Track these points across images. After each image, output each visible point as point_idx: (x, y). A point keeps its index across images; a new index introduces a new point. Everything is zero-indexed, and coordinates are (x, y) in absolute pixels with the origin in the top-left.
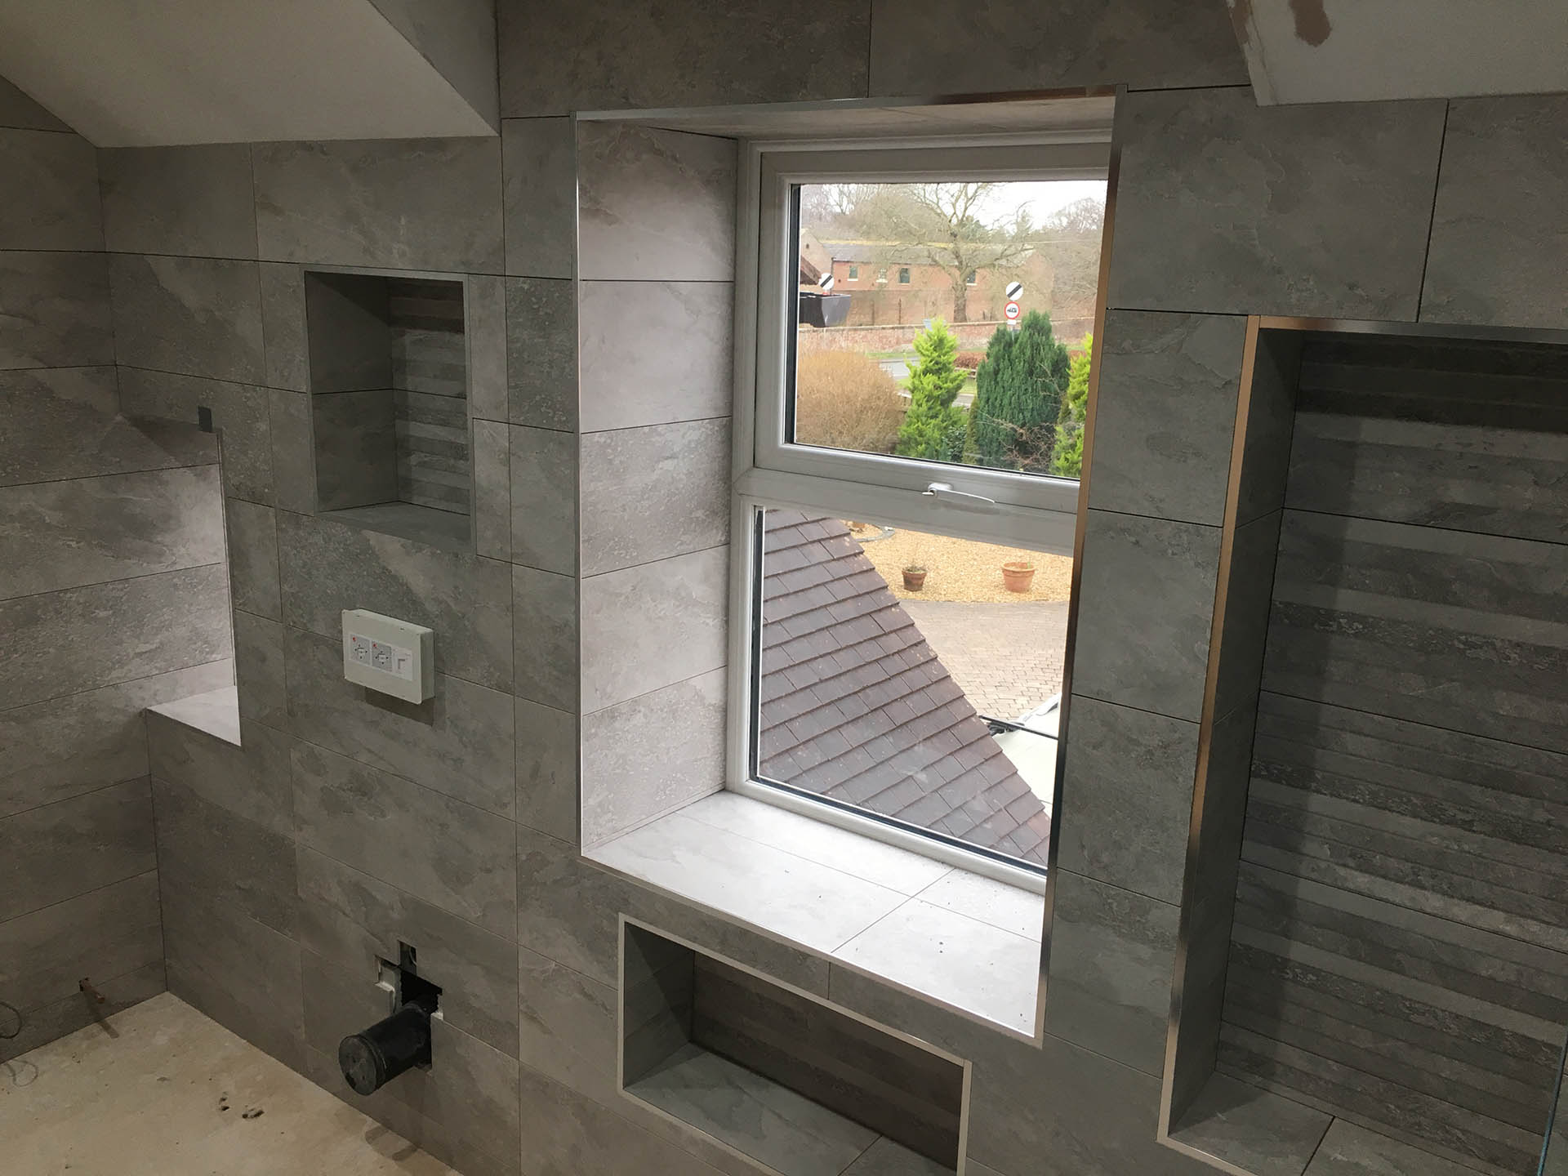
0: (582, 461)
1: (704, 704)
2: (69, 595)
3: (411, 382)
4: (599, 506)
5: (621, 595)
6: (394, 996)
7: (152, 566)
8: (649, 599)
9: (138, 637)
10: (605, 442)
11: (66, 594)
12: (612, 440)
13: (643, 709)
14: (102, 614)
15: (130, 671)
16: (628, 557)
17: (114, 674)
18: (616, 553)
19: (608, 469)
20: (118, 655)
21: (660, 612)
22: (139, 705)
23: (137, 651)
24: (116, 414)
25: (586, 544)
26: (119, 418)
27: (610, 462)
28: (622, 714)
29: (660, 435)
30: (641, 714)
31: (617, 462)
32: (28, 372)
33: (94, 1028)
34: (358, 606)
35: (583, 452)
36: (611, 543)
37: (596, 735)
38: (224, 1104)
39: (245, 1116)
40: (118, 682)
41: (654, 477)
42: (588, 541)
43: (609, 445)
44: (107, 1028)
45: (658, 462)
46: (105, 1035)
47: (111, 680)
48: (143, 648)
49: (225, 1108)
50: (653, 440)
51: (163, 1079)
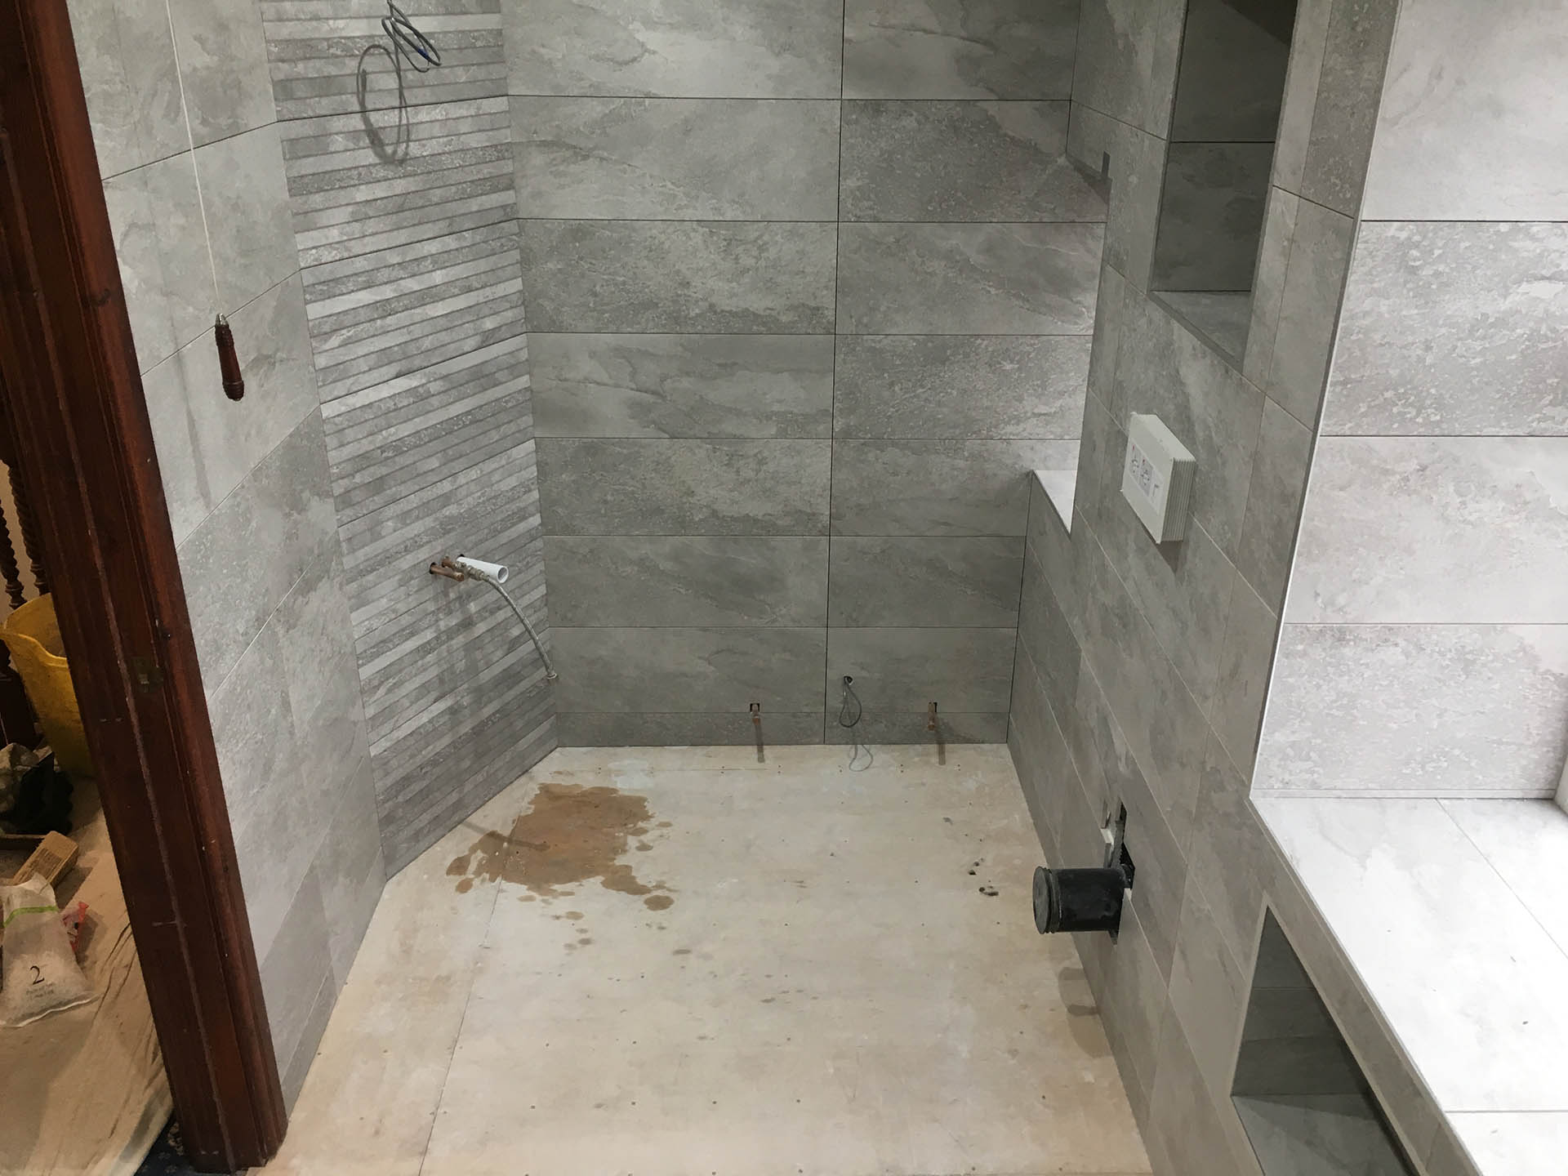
0: (1354, 265)
1: (1536, 669)
2: (979, 341)
4: (1377, 337)
5: (1394, 473)
6: (1112, 849)
7: (1066, 325)
8: (1451, 489)
9: (1039, 397)
10: (1409, 238)
11: (976, 339)
12: (1425, 237)
13: (1403, 644)
14: (1008, 366)
15: (1024, 430)
16: (1419, 420)
17: (1010, 429)
18: (1395, 410)
19: (1406, 282)
20: (1016, 411)
21: (1470, 514)
22: (1028, 465)
23: (1036, 411)
24: (1060, 155)
25: (1339, 389)
26: (1062, 161)
27: (1413, 271)
28: (1361, 639)
29: (1533, 238)
30: (1399, 650)
31: (1427, 272)
32: (979, 104)
33: (933, 748)
34: (1155, 411)
35: (1359, 250)
36: (1388, 395)
37: (1304, 654)
38: (975, 869)
39: (982, 890)
40: (1011, 437)
41: (1505, 305)
42: (1344, 383)
43: (1417, 246)
44: (941, 753)
45: (1519, 282)
46: (935, 759)
47: (1006, 433)
48: (1043, 409)
49: (973, 873)
50: (1516, 245)
51: (947, 820)
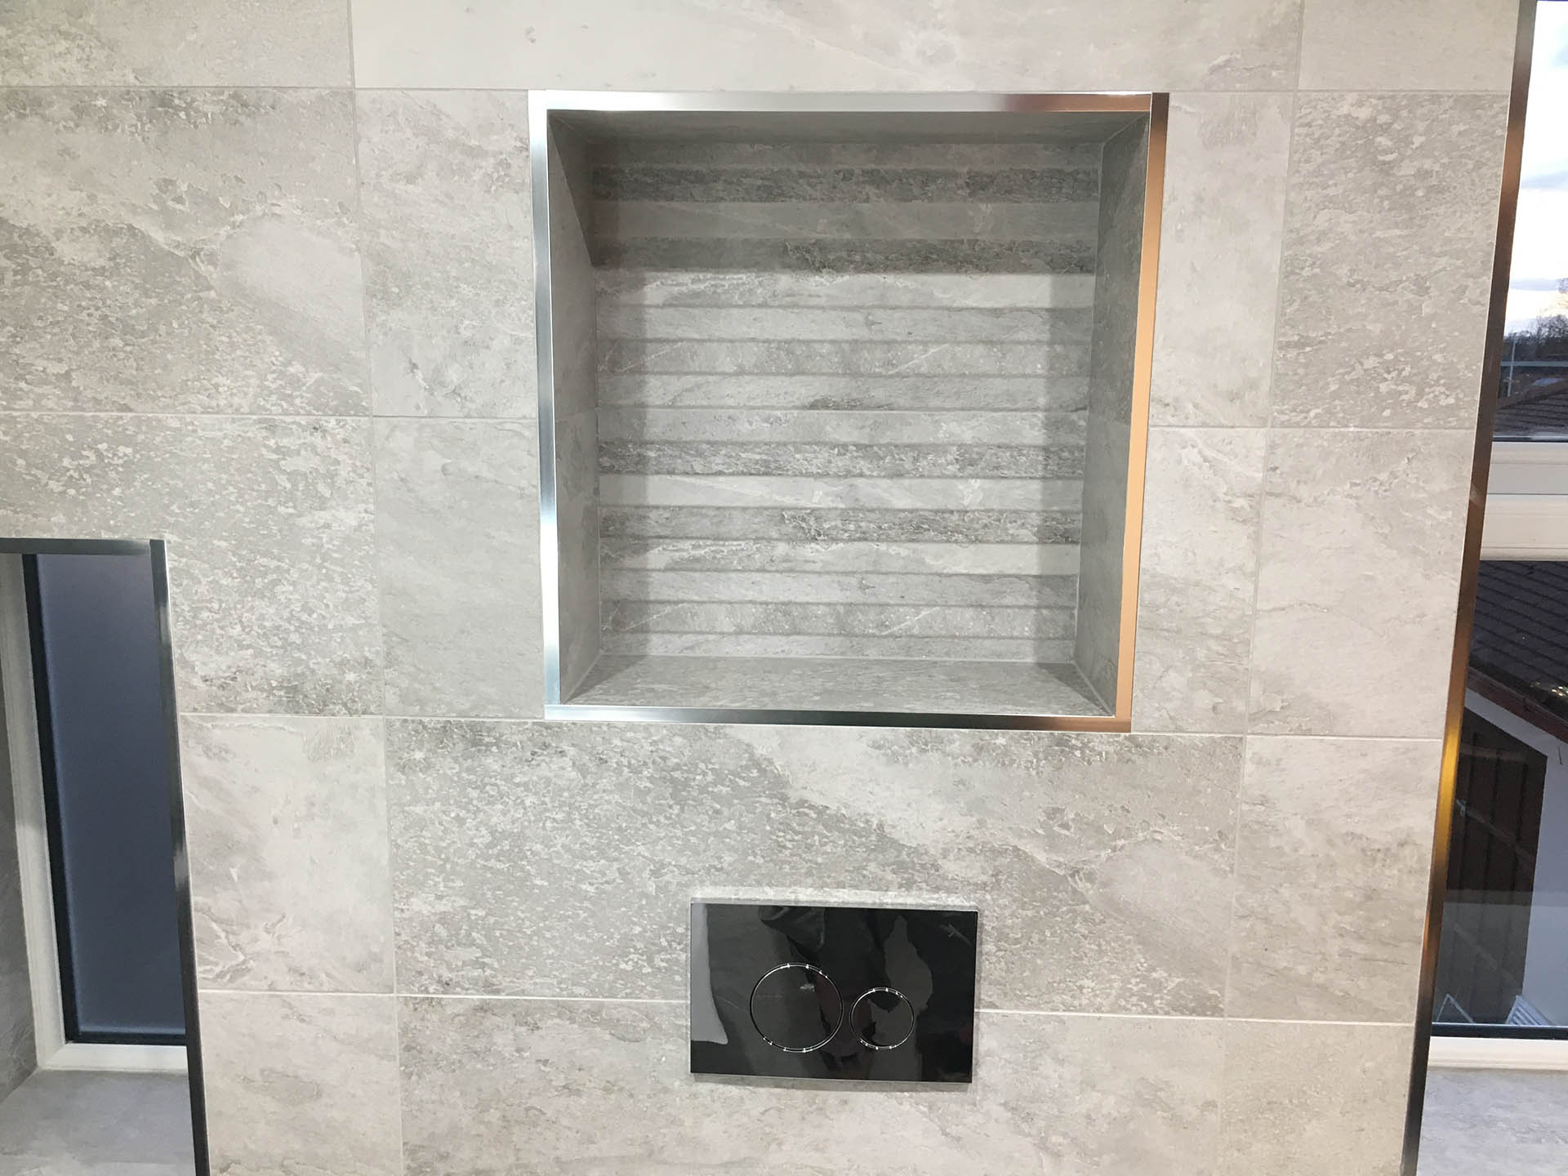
3: (657, 390)
